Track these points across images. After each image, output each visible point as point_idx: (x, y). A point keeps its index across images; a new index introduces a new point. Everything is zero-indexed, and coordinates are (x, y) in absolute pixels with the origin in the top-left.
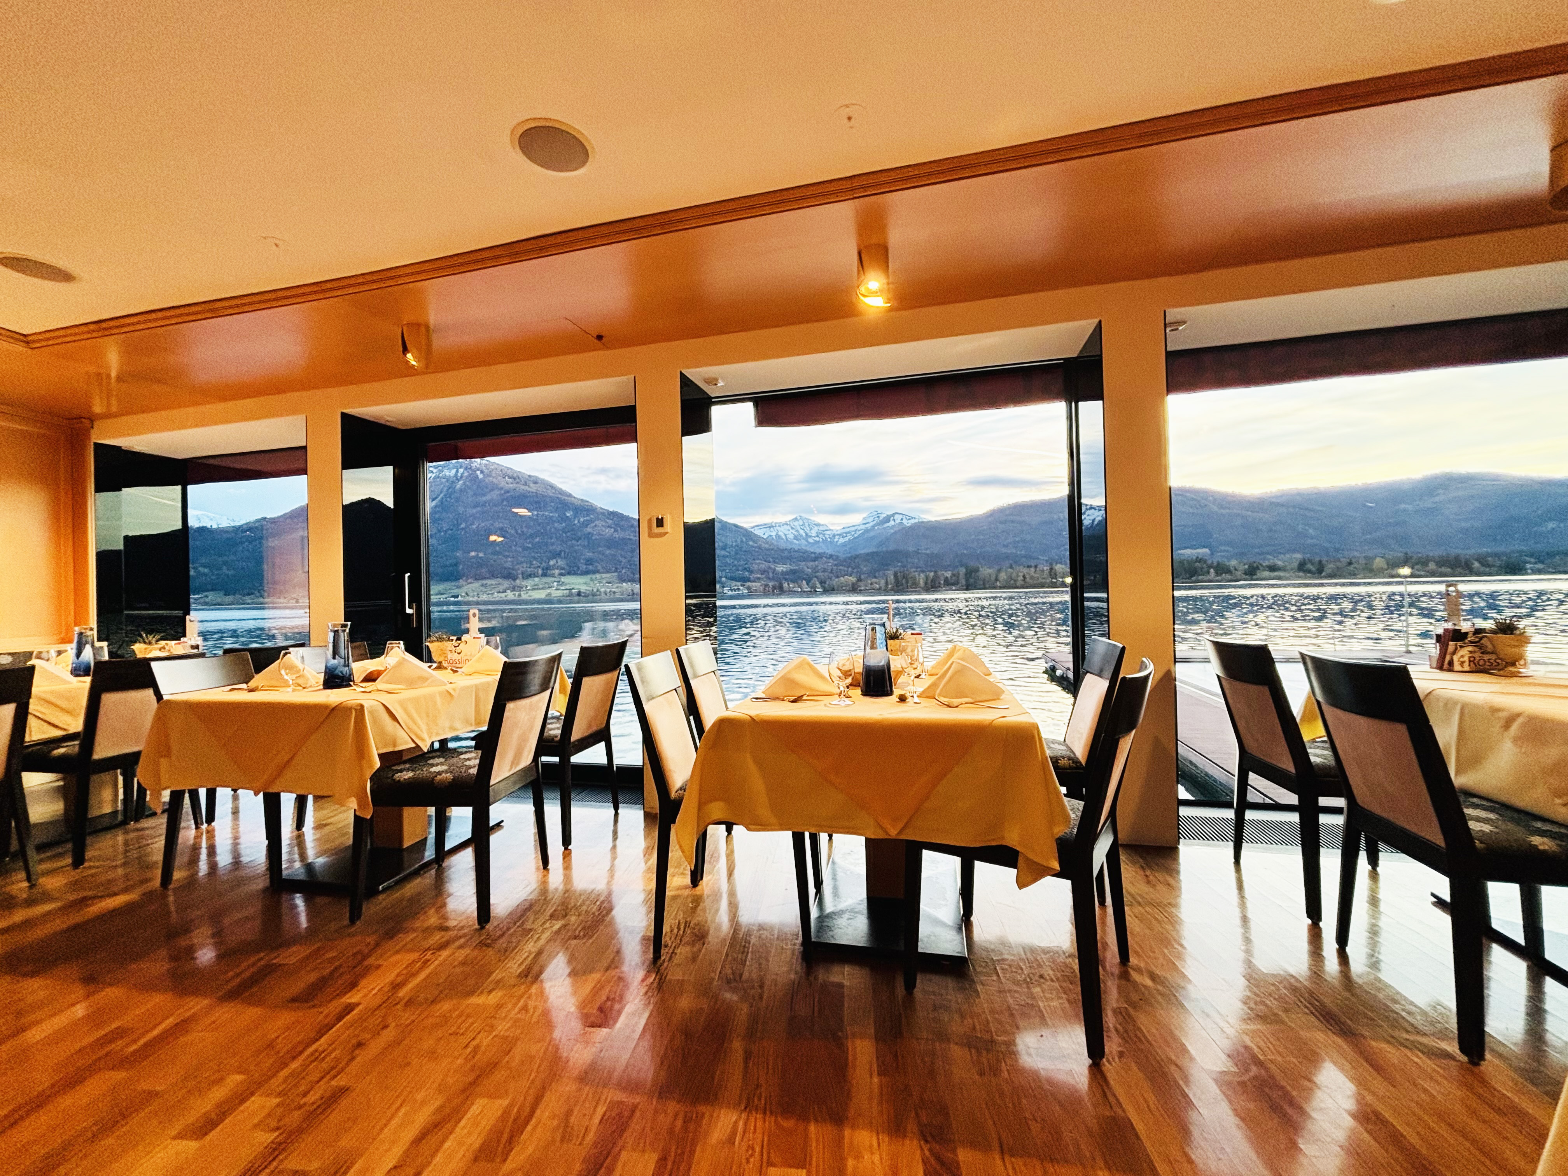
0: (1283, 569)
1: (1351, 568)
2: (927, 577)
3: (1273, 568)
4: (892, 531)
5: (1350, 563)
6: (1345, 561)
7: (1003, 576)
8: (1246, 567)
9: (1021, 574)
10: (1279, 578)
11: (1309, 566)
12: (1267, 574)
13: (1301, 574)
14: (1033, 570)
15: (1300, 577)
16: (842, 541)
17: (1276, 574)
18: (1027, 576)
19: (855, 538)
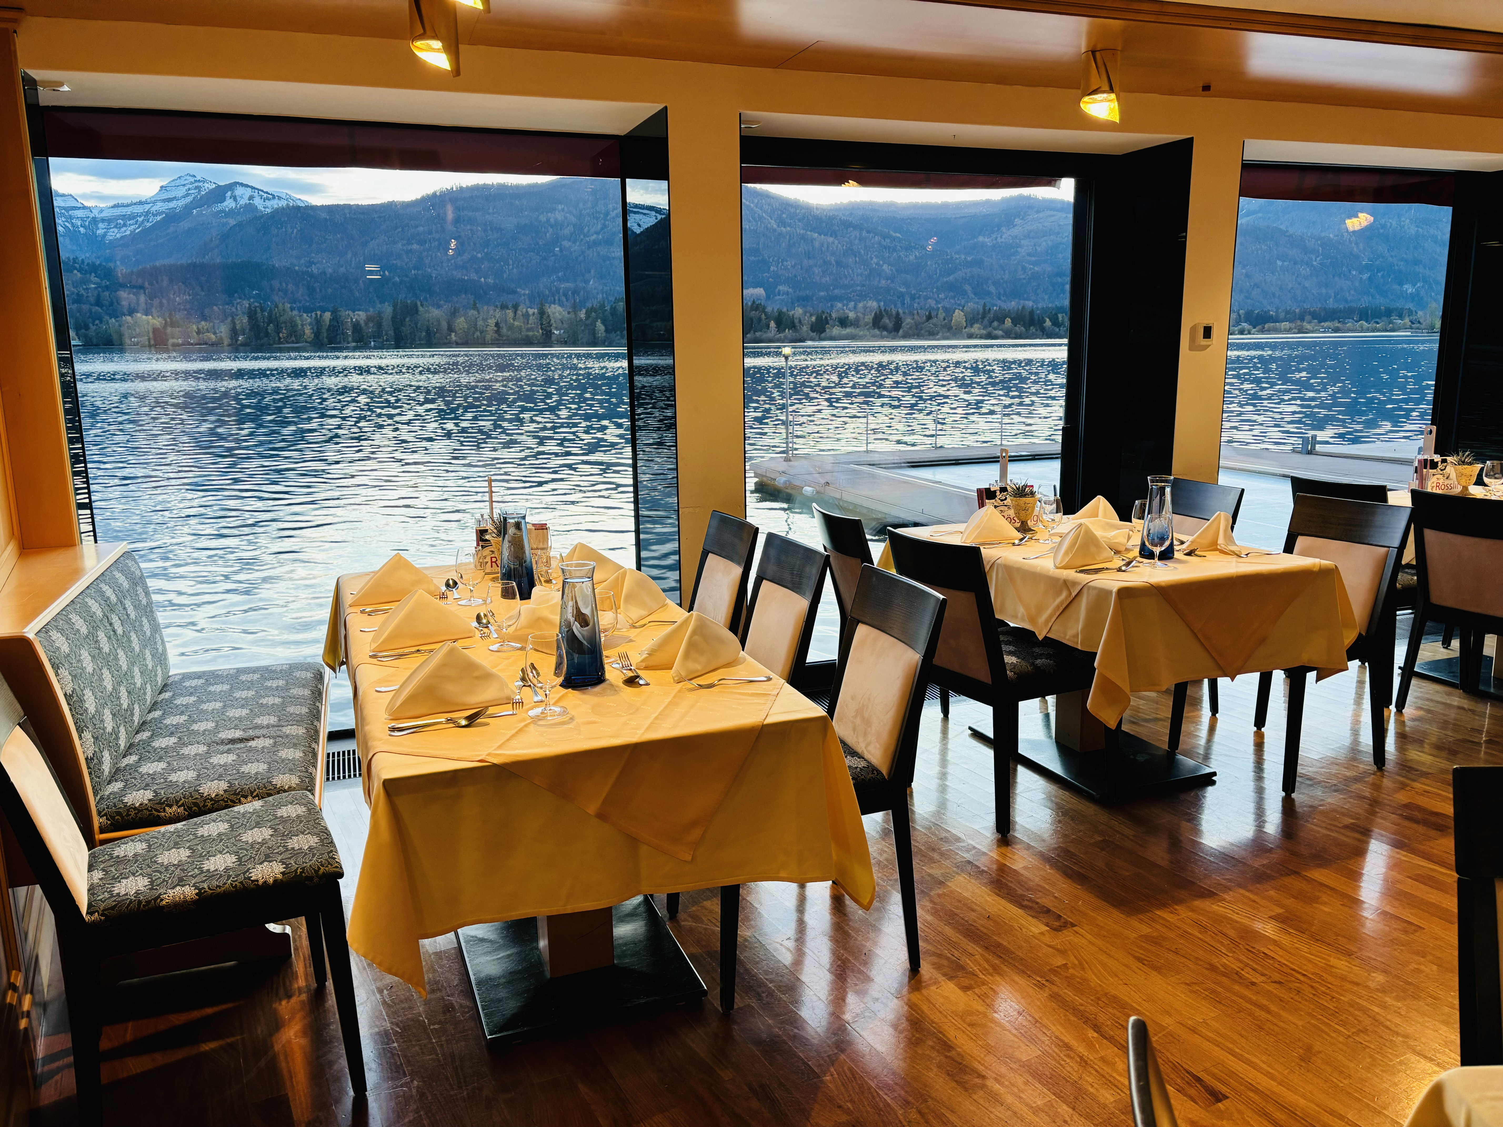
0: (855, 324)
1: (930, 325)
2: (318, 322)
3: (844, 322)
4: (232, 222)
5: (929, 317)
6: (924, 313)
7: (461, 322)
8: (814, 319)
9: (492, 322)
10: (853, 337)
11: (886, 320)
12: (836, 331)
13: (877, 332)
14: (510, 313)
15: (874, 337)
16: (114, 234)
17: (848, 330)
18: (502, 325)
19: (146, 231)
